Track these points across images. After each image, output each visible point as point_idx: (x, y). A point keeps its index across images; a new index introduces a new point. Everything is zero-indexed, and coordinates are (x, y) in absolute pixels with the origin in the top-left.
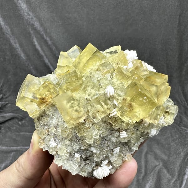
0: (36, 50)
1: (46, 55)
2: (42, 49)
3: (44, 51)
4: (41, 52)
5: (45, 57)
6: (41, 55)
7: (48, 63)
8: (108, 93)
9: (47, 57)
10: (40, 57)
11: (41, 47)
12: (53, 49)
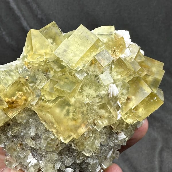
0: (11, 9)
1: (23, 15)
2: (19, 8)
3: (21, 11)
4: (18, 12)
5: (22, 19)
6: (18, 16)
7: (26, 27)
8: (111, 93)
9: (25, 19)
10: (16, 18)
11: (17, 5)
12: (34, 8)
